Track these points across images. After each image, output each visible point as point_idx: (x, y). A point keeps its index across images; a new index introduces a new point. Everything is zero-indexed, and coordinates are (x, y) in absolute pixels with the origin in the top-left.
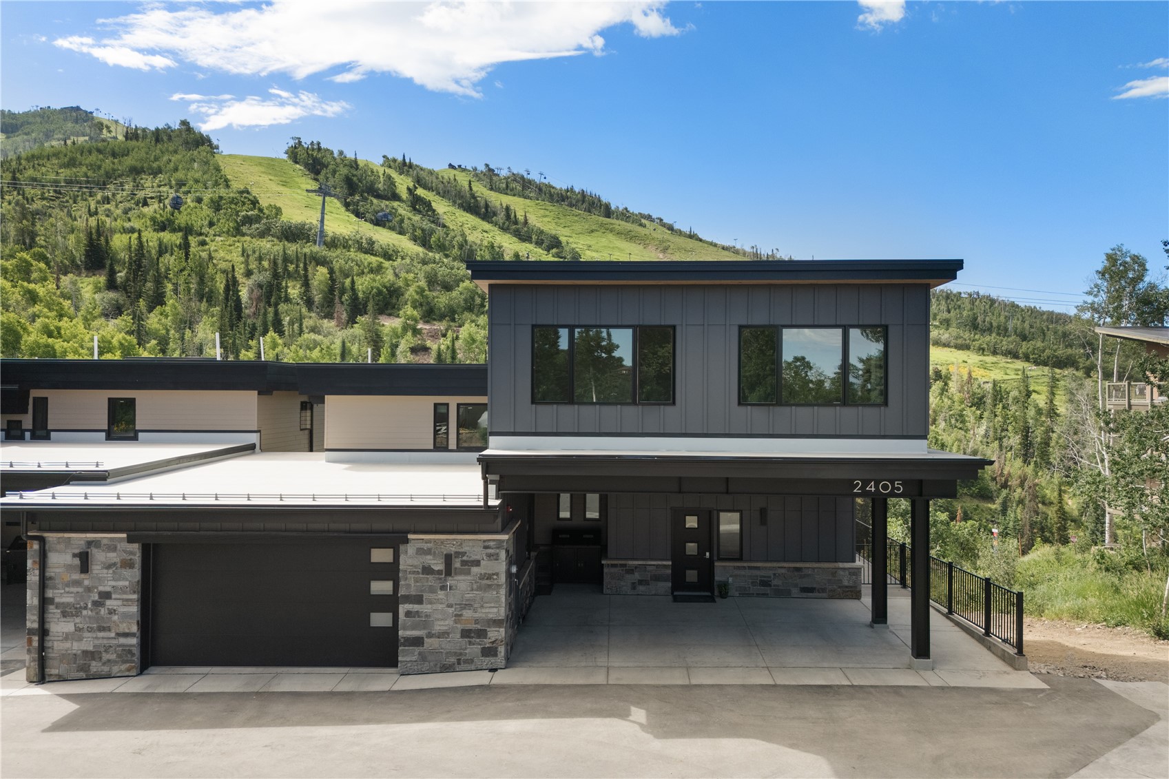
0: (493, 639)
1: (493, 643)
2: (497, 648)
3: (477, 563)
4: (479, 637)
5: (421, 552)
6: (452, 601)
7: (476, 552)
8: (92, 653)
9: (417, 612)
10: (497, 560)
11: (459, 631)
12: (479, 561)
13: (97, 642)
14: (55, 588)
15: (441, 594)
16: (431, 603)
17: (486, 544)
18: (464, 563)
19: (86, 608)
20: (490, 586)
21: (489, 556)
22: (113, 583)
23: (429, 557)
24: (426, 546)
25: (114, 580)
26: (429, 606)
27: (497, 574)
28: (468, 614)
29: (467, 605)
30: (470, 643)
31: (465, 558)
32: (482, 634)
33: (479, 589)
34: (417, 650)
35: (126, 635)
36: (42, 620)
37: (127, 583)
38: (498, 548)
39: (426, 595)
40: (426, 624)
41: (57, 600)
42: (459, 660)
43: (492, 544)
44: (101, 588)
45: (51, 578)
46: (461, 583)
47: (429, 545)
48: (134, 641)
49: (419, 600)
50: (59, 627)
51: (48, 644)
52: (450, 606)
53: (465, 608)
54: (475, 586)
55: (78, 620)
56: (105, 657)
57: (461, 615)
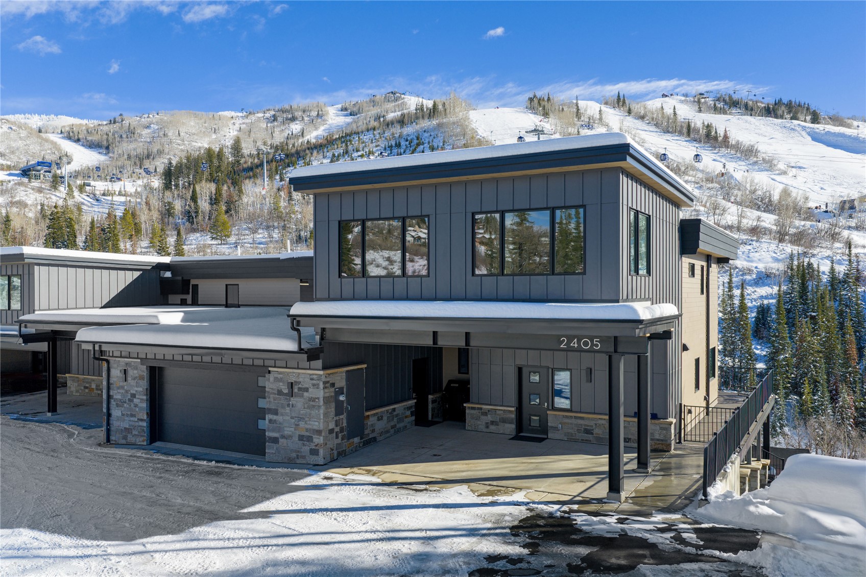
0: (316, 444)
1: (316, 446)
2: (318, 450)
3: (307, 390)
4: (308, 441)
5: (276, 380)
6: (293, 415)
7: (307, 383)
8: (128, 429)
9: (275, 420)
10: (318, 388)
11: (297, 436)
12: (308, 389)
13: (131, 423)
14: (113, 390)
15: (288, 410)
16: (282, 415)
17: (312, 377)
18: (300, 389)
19: (125, 402)
20: (314, 406)
21: (314, 385)
22: (136, 389)
23: (281, 384)
24: (280, 376)
25: (136, 387)
26: (281, 417)
27: (318, 398)
28: (302, 424)
29: (301, 419)
30: (304, 445)
31: (300, 386)
32: (310, 439)
33: (309, 407)
34: (275, 446)
35: (142, 420)
36: (108, 409)
37: (141, 389)
38: (318, 380)
39: (280, 410)
40: (279, 430)
41: (115, 397)
42: (297, 455)
43: (315, 377)
44: (132, 392)
45: (112, 384)
46: (297, 402)
47: (281, 376)
48: (145, 424)
49: (276, 412)
50: (116, 412)
51: (111, 422)
52: (292, 418)
53: (300, 421)
54: (306, 406)
55: (123, 409)
56: (135, 432)
57: (298, 425)
